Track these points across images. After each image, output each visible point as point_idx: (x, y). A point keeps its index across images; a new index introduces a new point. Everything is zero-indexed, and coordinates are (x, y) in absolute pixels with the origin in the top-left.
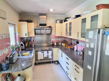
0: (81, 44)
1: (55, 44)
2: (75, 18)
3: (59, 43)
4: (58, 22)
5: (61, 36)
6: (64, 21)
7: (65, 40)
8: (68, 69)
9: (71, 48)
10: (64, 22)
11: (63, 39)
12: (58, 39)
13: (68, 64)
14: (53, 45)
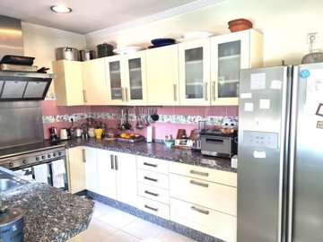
0: (166, 120)
1: (64, 135)
2: (150, 47)
3: (75, 129)
4: (68, 55)
5: (83, 104)
6: (88, 55)
7: (92, 119)
8: (156, 195)
9: (133, 138)
10: (91, 58)
11: (86, 116)
12: (67, 118)
13: (155, 180)
14: (54, 140)
